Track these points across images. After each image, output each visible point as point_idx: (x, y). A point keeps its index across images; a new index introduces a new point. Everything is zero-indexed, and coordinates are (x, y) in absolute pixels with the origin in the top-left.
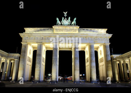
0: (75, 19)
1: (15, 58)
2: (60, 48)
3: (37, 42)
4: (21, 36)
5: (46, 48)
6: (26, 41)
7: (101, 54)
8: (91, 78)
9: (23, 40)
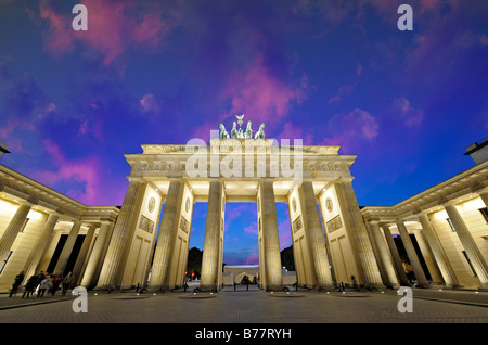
0: (262, 126)
1: (102, 219)
2: (227, 197)
3: (169, 177)
4: (130, 162)
5: (195, 196)
6: (140, 173)
7: (330, 208)
8: (316, 276)
9: (132, 173)
